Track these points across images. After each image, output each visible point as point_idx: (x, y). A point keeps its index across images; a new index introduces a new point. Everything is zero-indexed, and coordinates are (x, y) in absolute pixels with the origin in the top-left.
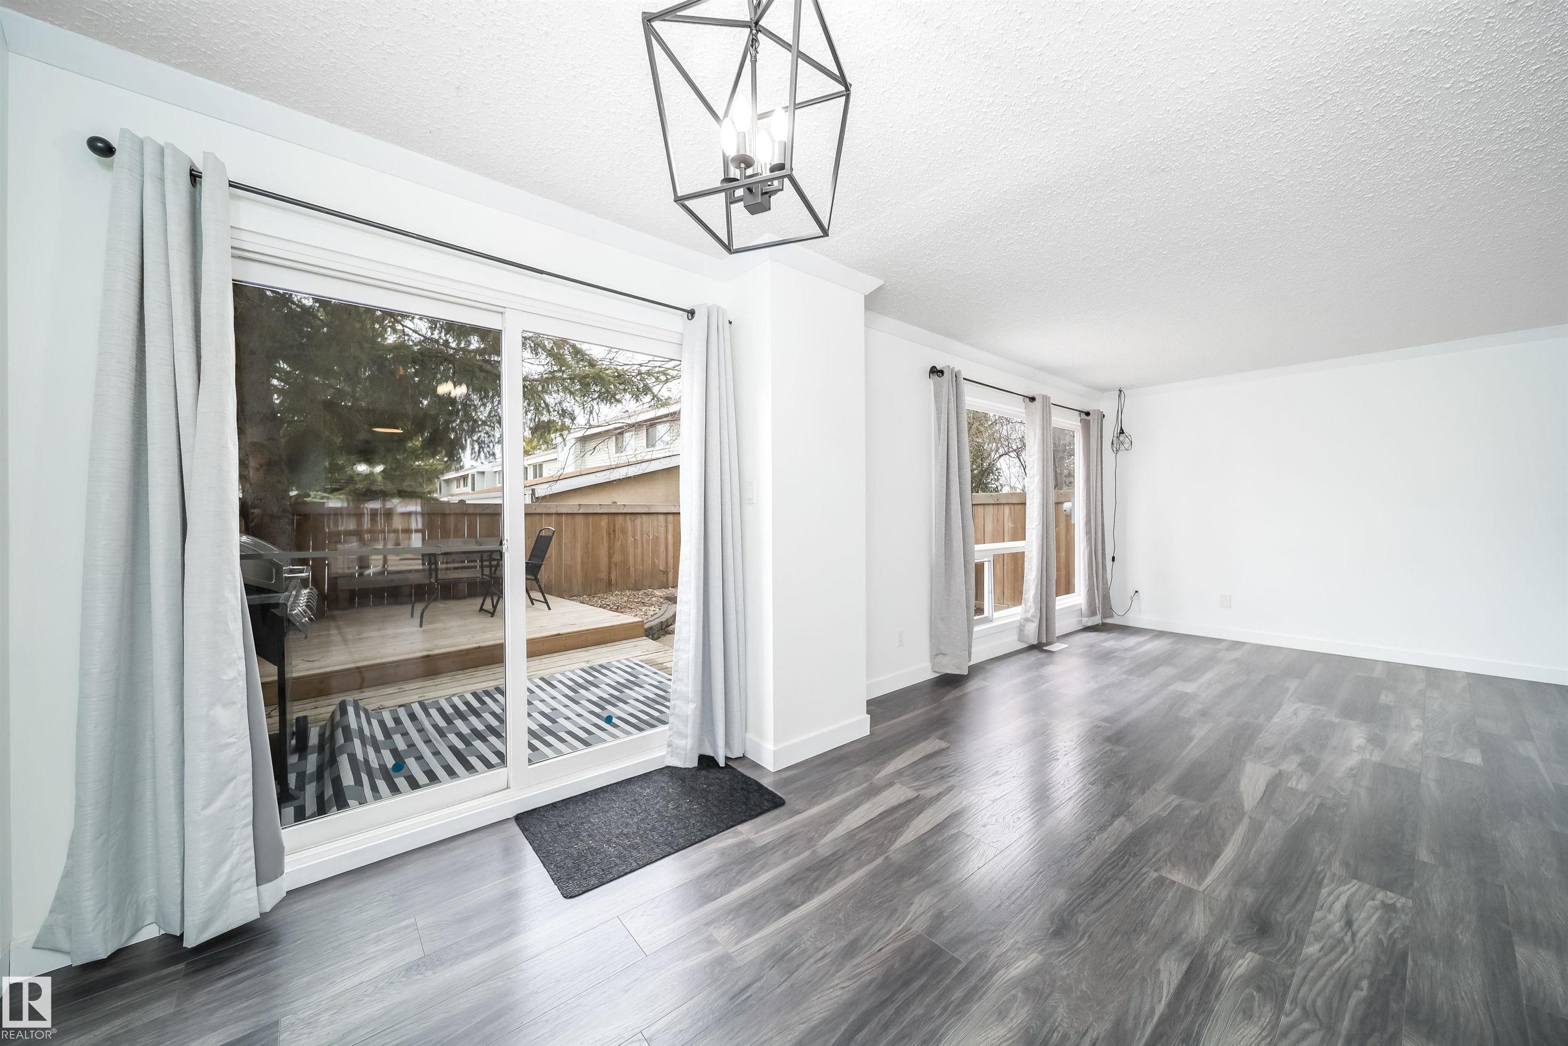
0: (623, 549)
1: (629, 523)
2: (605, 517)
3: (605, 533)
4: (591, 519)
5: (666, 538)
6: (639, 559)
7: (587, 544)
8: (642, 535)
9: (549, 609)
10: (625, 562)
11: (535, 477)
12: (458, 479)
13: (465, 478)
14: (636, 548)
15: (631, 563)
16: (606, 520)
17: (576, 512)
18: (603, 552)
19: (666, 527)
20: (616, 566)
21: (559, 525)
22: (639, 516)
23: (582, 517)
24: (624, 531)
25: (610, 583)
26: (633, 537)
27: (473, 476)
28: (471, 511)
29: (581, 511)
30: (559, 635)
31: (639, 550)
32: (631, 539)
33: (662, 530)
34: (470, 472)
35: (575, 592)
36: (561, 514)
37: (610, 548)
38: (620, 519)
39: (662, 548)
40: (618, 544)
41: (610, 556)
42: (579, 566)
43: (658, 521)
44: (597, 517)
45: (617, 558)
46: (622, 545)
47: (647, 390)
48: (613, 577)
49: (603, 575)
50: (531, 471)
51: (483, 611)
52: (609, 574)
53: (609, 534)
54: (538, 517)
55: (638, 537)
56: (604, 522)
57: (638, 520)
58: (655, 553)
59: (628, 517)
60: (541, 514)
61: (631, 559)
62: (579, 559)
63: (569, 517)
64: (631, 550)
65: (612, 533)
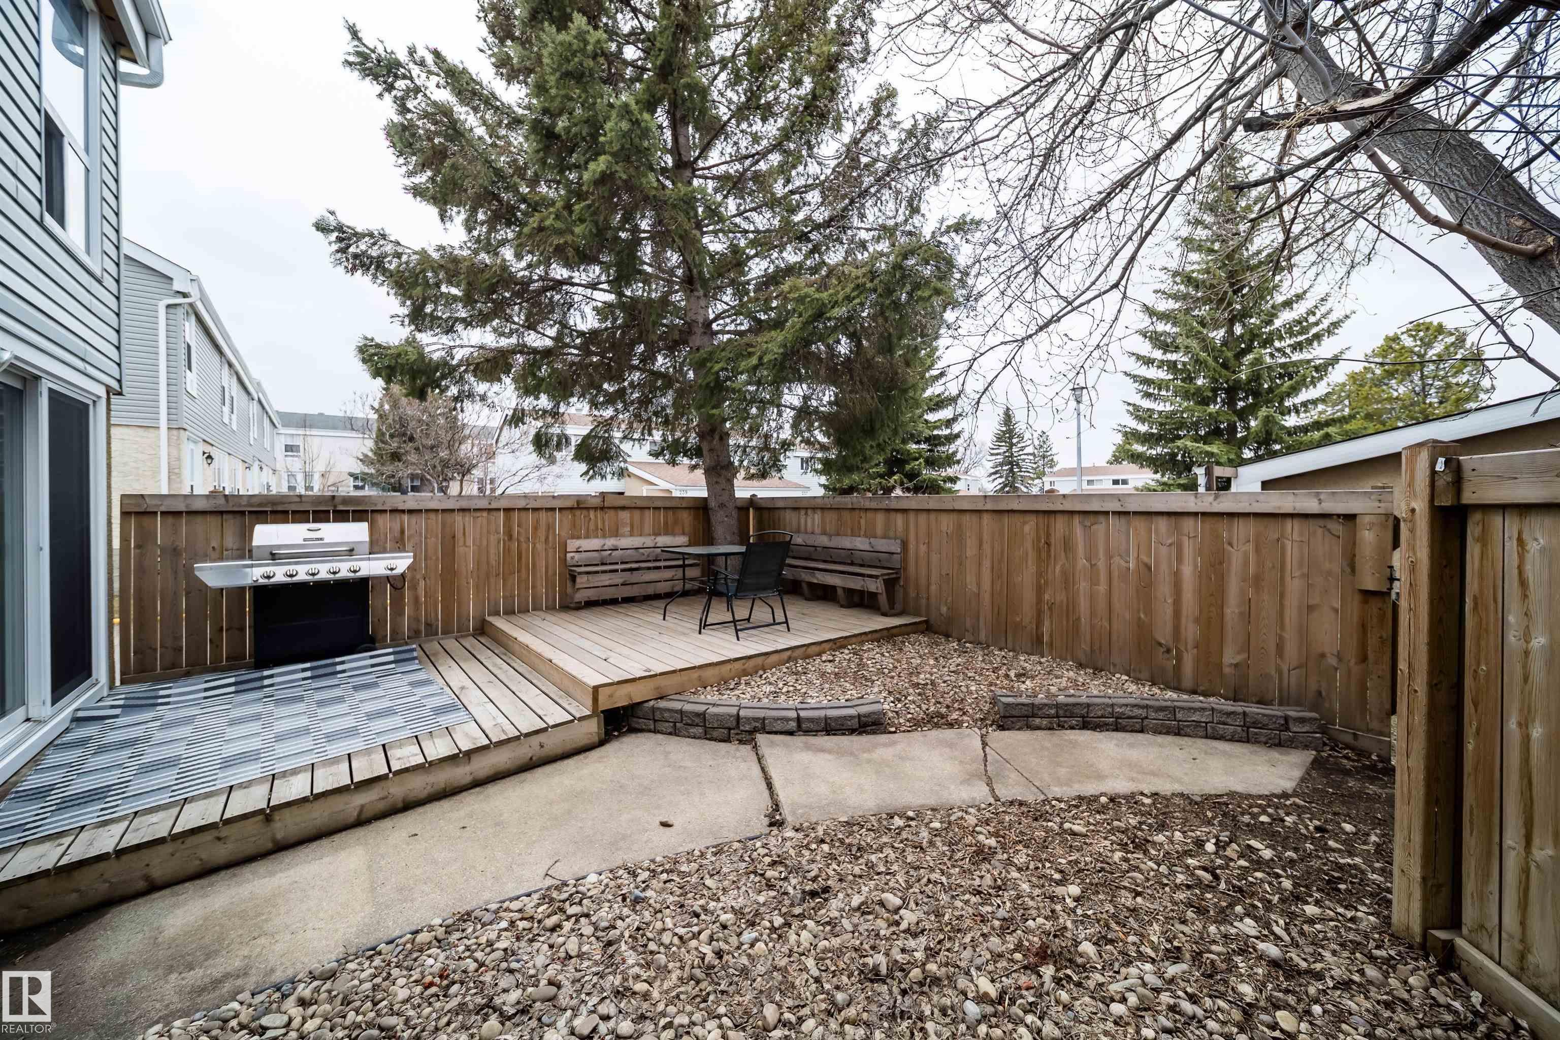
0: (1068, 580)
1: (1078, 531)
2: (1032, 519)
3: (1028, 545)
4: (1006, 519)
6: (1102, 605)
7: (1000, 563)
8: (1109, 557)
10: (1070, 608)
14: (1094, 582)
15: (1082, 609)
16: (1033, 524)
18: (1026, 578)
20: (1050, 609)
22: (1102, 519)
24: (1068, 545)
25: (1039, 640)
26: (1089, 560)
31: (1102, 588)
32: (1082, 562)
37: (1039, 574)
38: (1060, 526)
39: (1164, 590)
40: (1056, 569)
41: (1040, 590)
44: (1017, 518)
45: (1054, 594)
46: (1064, 573)
48: (1046, 628)
52: (1039, 623)
53: (1038, 549)
55: (1100, 561)
56: (1029, 527)
58: (1146, 601)
59: (1076, 520)
61: (1084, 604)
64: (1083, 586)
65: (1044, 548)
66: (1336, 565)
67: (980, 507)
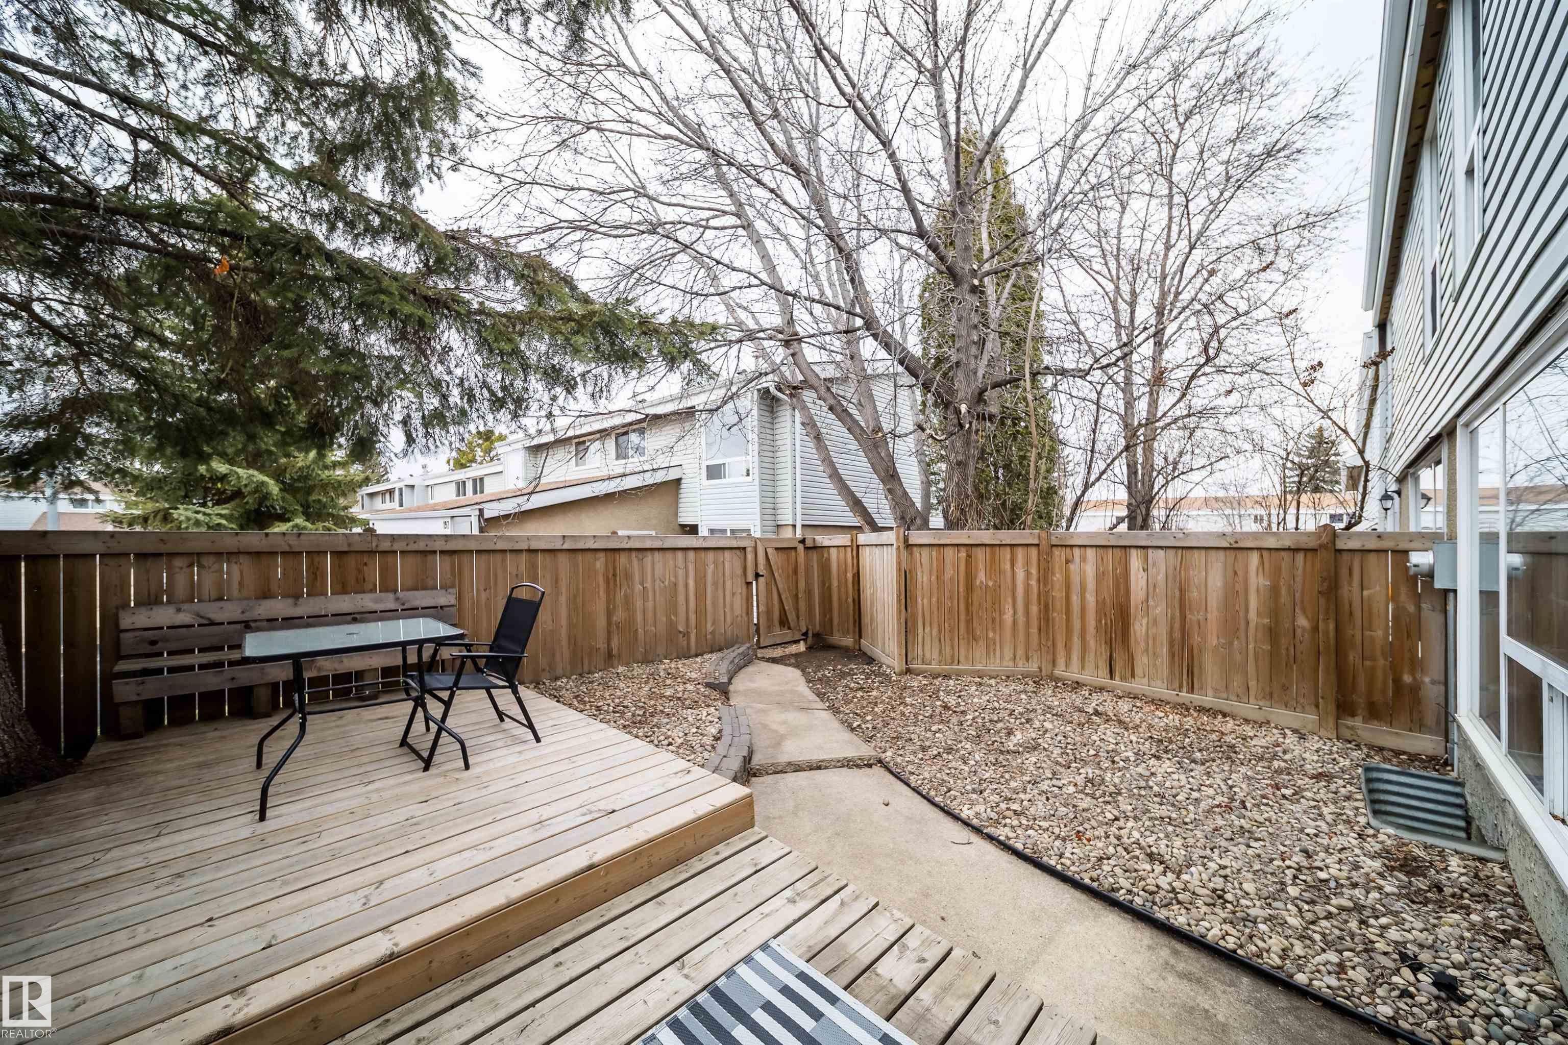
0: (628, 603)
1: (635, 564)
2: (602, 555)
3: (601, 579)
4: (580, 557)
5: (686, 585)
7: (575, 597)
8: (654, 581)
9: (538, 740)
10: (631, 621)
11: (475, 492)
12: (383, 493)
13: (391, 492)
14: (645, 599)
15: (639, 622)
16: (603, 560)
17: (558, 547)
18: (599, 607)
19: (686, 568)
20: (618, 628)
21: (533, 567)
22: (649, 553)
23: (568, 555)
24: (628, 576)
25: (610, 655)
26: (642, 584)
27: (401, 490)
28: (385, 546)
29: (566, 547)
30: (591, 867)
31: (650, 603)
32: (638, 587)
33: (681, 573)
34: (398, 486)
35: (559, 672)
36: (535, 551)
37: (608, 602)
38: (623, 559)
39: (681, 599)
40: (620, 595)
41: (609, 614)
42: (564, 632)
43: (675, 559)
44: (589, 556)
45: (619, 616)
46: (626, 596)
47: (687, 353)
48: (615, 644)
49: (601, 645)
50: (469, 486)
51: (405, 749)
52: (609, 640)
53: (607, 581)
54: (499, 557)
55: (648, 585)
56: (600, 563)
57: (648, 559)
58: (672, 607)
59: (634, 554)
60: (504, 551)
61: (639, 618)
62: (564, 622)
63: (547, 555)
64: (639, 604)
65: (612, 579)
66: (739, 571)
67: (558, 546)
